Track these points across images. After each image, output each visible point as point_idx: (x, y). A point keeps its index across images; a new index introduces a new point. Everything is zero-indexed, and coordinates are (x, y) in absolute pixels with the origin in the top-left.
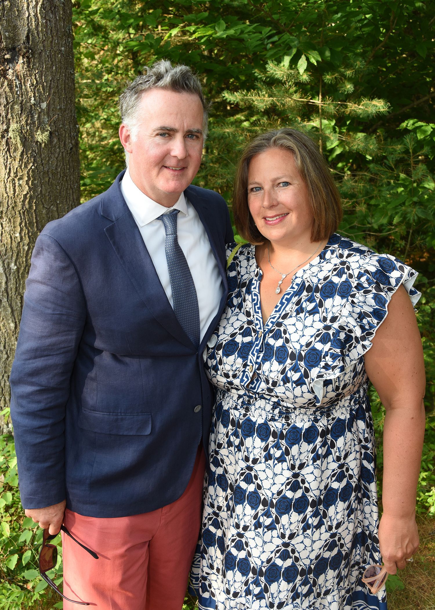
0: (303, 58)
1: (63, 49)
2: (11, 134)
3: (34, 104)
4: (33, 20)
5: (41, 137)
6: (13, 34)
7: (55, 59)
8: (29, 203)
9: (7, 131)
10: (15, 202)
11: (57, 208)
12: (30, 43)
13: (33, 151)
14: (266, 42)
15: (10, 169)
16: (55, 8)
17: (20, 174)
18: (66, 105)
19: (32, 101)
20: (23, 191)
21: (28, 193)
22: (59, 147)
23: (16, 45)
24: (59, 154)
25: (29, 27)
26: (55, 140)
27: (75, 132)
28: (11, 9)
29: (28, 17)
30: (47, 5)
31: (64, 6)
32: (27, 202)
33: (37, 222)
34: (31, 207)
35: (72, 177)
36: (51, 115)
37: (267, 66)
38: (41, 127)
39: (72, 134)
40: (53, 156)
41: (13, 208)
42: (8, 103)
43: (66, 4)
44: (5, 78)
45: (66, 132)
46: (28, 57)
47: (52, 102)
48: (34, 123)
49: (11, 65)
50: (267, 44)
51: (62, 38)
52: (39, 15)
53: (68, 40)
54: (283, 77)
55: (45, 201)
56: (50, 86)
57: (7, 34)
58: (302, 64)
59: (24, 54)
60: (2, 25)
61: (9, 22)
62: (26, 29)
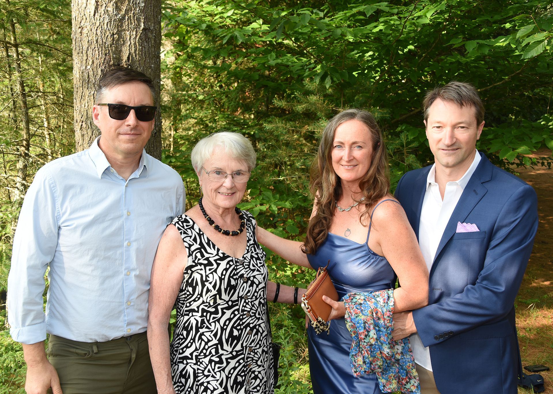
0: (329, 77)
1: (153, 66)
4: (133, 46)
6: (119, 55)
7: (147, 72)
12: (130, 62)
14: (305, 68)
16: (149, 39)
23: (120, 63)
25: (130, 51)
28: (118, 40)
29: (130, 45)
30: (143, 37)
31: (155, 38)
35: (155, 153)
37: (304, 82)
39: (157, 123)
43: (156, 37)
50: (306, 69)
51: (152, 59)
52: (137, 44)
53: (157, 60)
54: (315, 90)
57: (114, 56)
58: (328, 82)
60: (112, 50)
61: (116, 48)
62: (128, 52)
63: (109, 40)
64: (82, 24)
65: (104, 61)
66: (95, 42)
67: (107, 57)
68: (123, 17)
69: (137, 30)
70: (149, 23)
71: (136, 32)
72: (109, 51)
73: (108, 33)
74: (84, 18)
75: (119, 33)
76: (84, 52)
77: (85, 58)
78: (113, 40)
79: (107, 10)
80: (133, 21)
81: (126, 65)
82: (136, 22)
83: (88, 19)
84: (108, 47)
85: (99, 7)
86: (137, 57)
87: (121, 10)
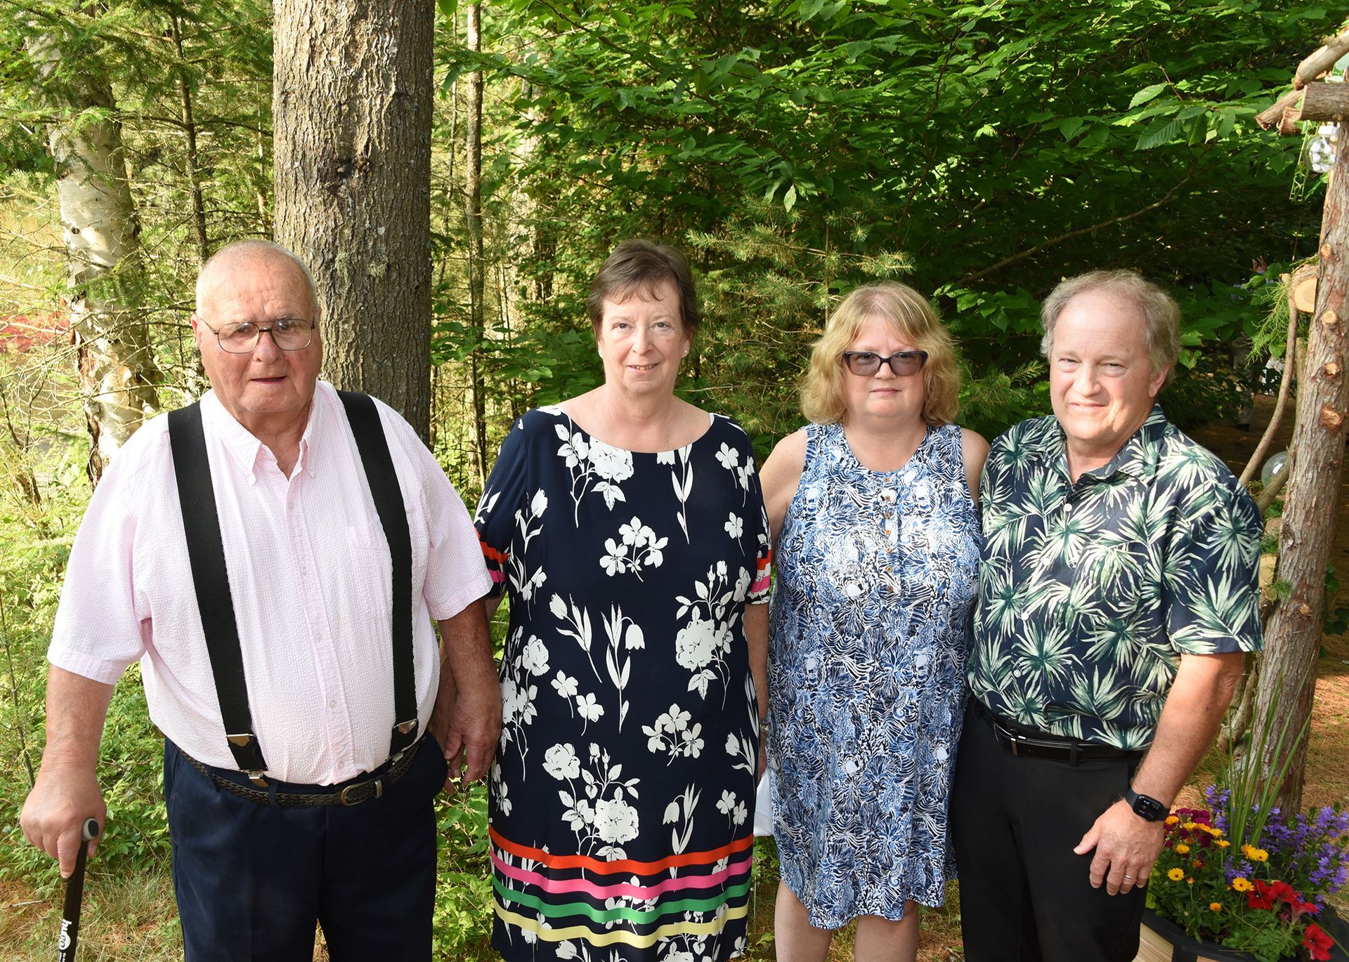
0: (792, 187)
1: (413, 162)
2: (337, 265)
3: (369, 229)
4: (376, 127)
5: (375, 270)
6: (350, 143)
7: (401, 174)
8: (355, 354)
9: (333, 261)
10: (337, 352)
11: (393, 362)
12: (369, 154)
13: (363, 287)
15: (333, 309)
16: (405, 113)
17: (345, 316)
18: (413, 231)
19: (367, 225)
20: (348, 338)
21: (354, 341)
22: (399, 285)
23: (352, 156)
24: (398, 294)
25: (369, 135)
26: (395, 275)
27: (425, 266)
29: (369, 124)
30: (395, 109)
32: (351, 353)
33: (363, 380)
34: (357, 360)
36: (391, 243)
38: (375, 257)
40: (390, 295)
41: (334, 359)
42: (336, 227)
44: (335, 195)
45: (410, 265)
46: (365, 171)
47: (393, 227)
48: (367, 252)
49: (344, 180)
51: (411, 149)
52: (383, 121)
53: (420, 151)
54: (766, 214)
55: (377, 352)
56: (391, 207)
57: (342, 143)
58: (790, 198)
59: (361, 167)
60: (337, 132)
61: (345, 129)
62: (366, 138)
63: (333, 115)
64: (287, 87)
65: (323, 152)
66: (308, 119)
67: (329, 146)
68: (359, 74)
69: (382, 97)
70: (407, 84)
71: (382, 100)
72: (332, 135)
73: (331, 101)
74: (291, 75)
75: (351, 101)
76: (290, 137)
77: (290, 148)
78: (340, 114)
79: (330, 62)
80: (375, 80)
81: (362, 160)
82: (381, 81)
83: (297, 78)
84: (330, 128)
85: (317, 55)
86: (383, 146)
87: (354, 61)
